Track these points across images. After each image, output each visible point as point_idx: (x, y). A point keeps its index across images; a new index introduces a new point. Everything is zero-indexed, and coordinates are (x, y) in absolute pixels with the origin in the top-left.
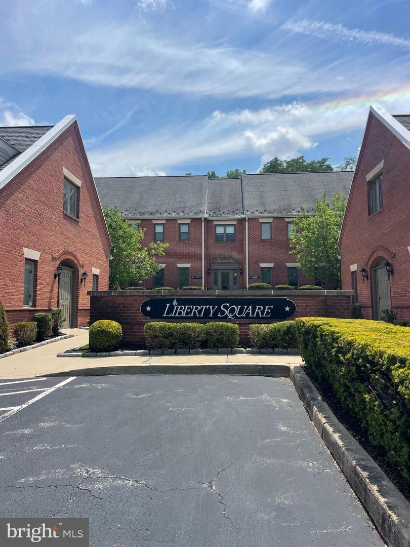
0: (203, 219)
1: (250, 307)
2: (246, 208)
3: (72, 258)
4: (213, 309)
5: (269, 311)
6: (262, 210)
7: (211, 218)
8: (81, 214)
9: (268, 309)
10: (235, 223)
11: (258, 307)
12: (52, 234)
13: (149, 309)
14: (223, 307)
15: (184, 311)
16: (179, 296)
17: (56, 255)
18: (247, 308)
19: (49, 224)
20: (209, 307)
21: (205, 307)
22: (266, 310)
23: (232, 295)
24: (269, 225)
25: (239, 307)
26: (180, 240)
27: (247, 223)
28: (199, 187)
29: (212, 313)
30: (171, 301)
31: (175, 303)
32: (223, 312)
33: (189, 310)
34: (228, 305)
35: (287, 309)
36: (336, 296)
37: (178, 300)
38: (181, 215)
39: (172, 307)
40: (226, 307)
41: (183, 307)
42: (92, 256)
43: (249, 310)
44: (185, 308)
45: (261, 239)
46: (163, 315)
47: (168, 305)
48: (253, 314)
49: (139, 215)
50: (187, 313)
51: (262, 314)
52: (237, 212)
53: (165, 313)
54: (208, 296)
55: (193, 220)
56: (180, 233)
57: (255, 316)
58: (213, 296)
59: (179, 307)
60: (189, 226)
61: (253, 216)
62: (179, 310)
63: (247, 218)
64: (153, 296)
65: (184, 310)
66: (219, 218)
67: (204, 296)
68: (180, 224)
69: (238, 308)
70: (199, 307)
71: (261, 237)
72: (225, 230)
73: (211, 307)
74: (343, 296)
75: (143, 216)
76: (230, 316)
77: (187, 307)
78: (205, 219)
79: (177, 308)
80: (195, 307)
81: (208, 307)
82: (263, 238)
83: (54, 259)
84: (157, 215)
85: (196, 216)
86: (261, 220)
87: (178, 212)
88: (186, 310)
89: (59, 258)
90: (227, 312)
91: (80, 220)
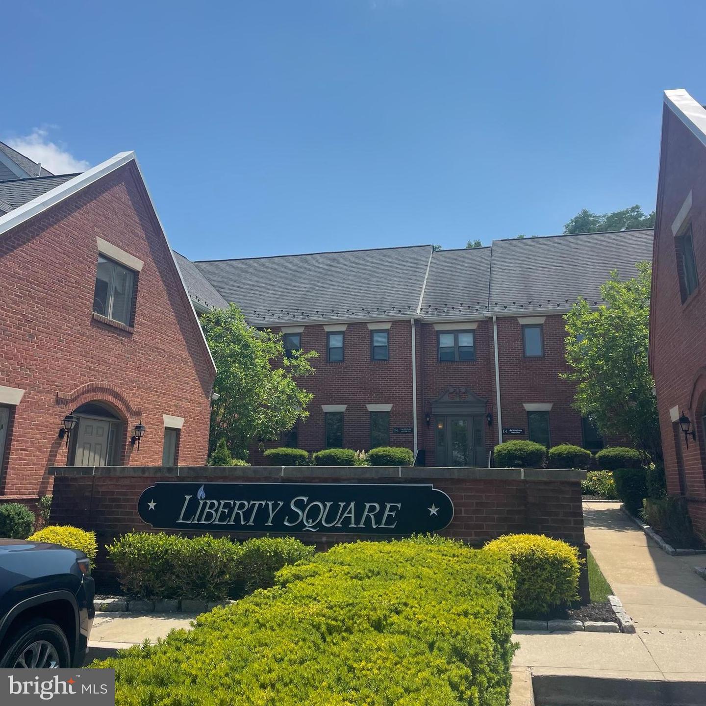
0: (412, 321)
1: (352, 504)
2: (495, 298)
3: (110, 398)
4: (275, 506)
5: (393, 514)
6: (523, 301)
7: (427, 318)
8: (138, 319)
9: (390, 511)
10: (474, 326)
11: (368, 505)
12: (58, 355)
13: (152, 505)
14: (295, 505)
15: (216, 511)
16: (211, 479)
17: (68, 394)
18: (345, 508)
19: (53, 337)
20: (267, 505)
21: (257, 503)
22: (387, 513)
23: (314, 478)
24: (538, 330)
25: (328, 504)
26: (373, 359)
27: (495, 328)
28: (412, 265)
29: (271, 516)
30: (193, 490)
31: (201, 493)
32: (294, 517)
33: (226, 511)
34: (305, 499)
35: (433, 511)
36: (546, 483)
37: (207, 489)
38: (375, 315)
39: (194, 502)
40: (300, 504)
41: (215, 502)
42: (166, 394)
43: (350, 512)
44: (219, 504)
45: (525, 357)
46: (178, 519)
47: (188, 497)
48: (357, 522)
49: (301, 317)
50: (223, 517)
51: (378, 521)
52: (477, 307)
53: (181, 517)
54: (267, 479)
55: (395, 323)
56: (373, 348)
57: (362, 525)
58: (276, 480)
59: (209, 502)
60: (388, 334)
61: (506, 312)
62: (207, 510)
63: (494, 318)
64: (162, 479)
65: (215, 509)
66: (444, 317)
67: (259, 480)
68: (372, 332)
69: (325, 506)
70: (246, 503)
71: (524, 352)
72: (456, 340)
73: (270, 503)
74: (563, 483)
75: (307, 319)
76: (309, 525)
77: (222, 502)
78: (416, 320)
79: (205, 504)
80: (238, 503)
81: (264, 503)
82: (529, 353)
83: (59, 401)
84: (333, 317)
85: (400, 317)
86: (522, 321)
87: (369, 310)
88: (221, 509)
89: (73, 401)
90: (302, 515)
91: (137, 328)
